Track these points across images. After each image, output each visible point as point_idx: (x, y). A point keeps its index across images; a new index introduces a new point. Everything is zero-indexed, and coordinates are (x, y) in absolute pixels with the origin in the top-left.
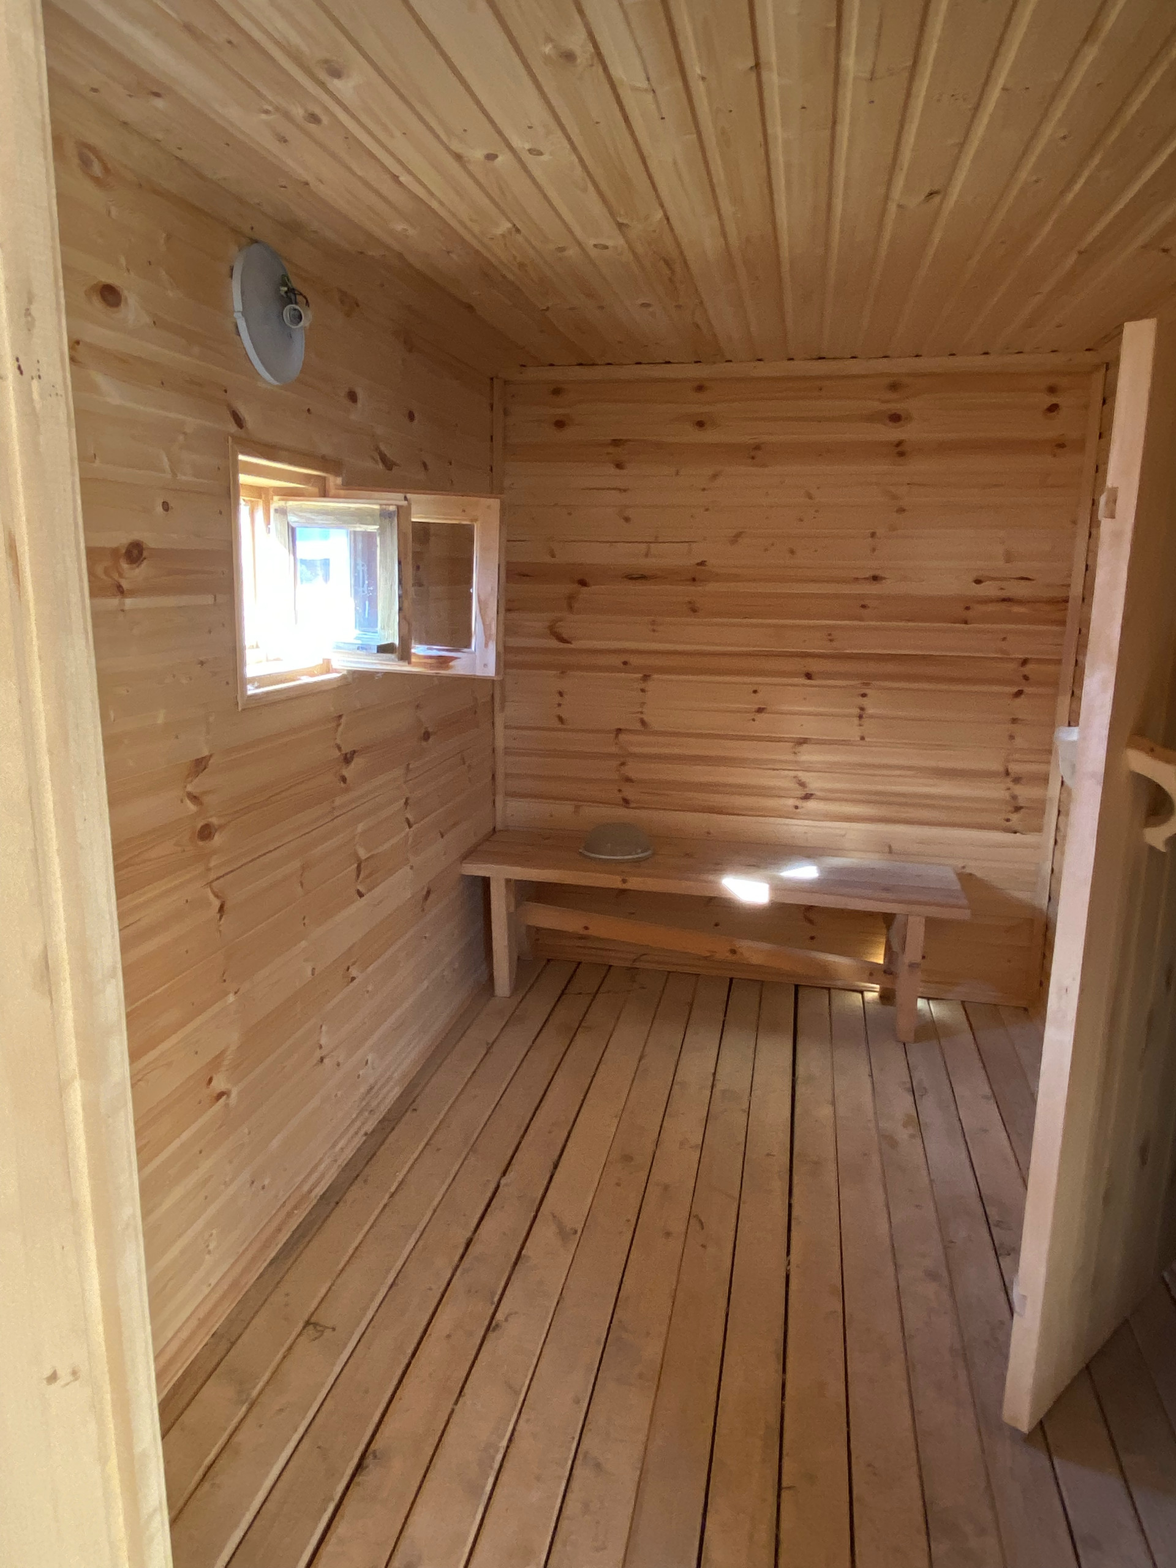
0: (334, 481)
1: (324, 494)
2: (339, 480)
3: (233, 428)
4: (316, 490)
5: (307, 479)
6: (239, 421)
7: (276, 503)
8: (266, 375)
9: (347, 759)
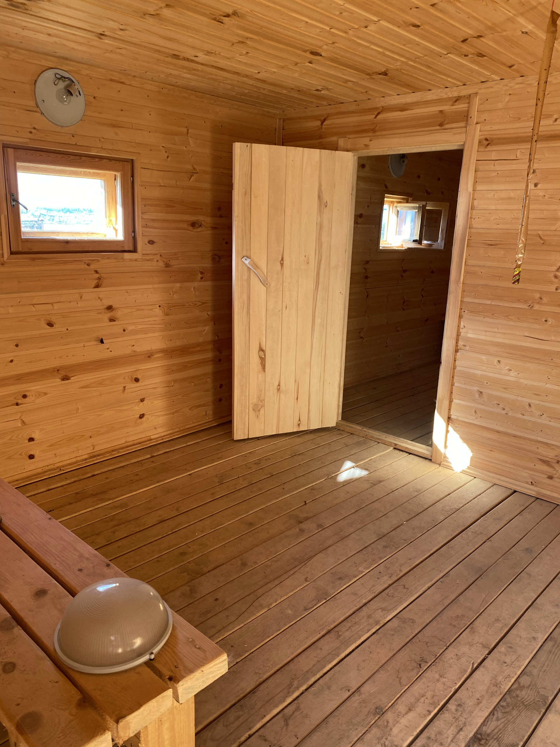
0: (410, 199)
1: (407, 202)
2: (411, 199)
3: (385, 189)
4: (405, 201)
5: (403, 199)
6: (386, 187)
7: (395, 204)
8: (394, 176)
9: (405, 271)
